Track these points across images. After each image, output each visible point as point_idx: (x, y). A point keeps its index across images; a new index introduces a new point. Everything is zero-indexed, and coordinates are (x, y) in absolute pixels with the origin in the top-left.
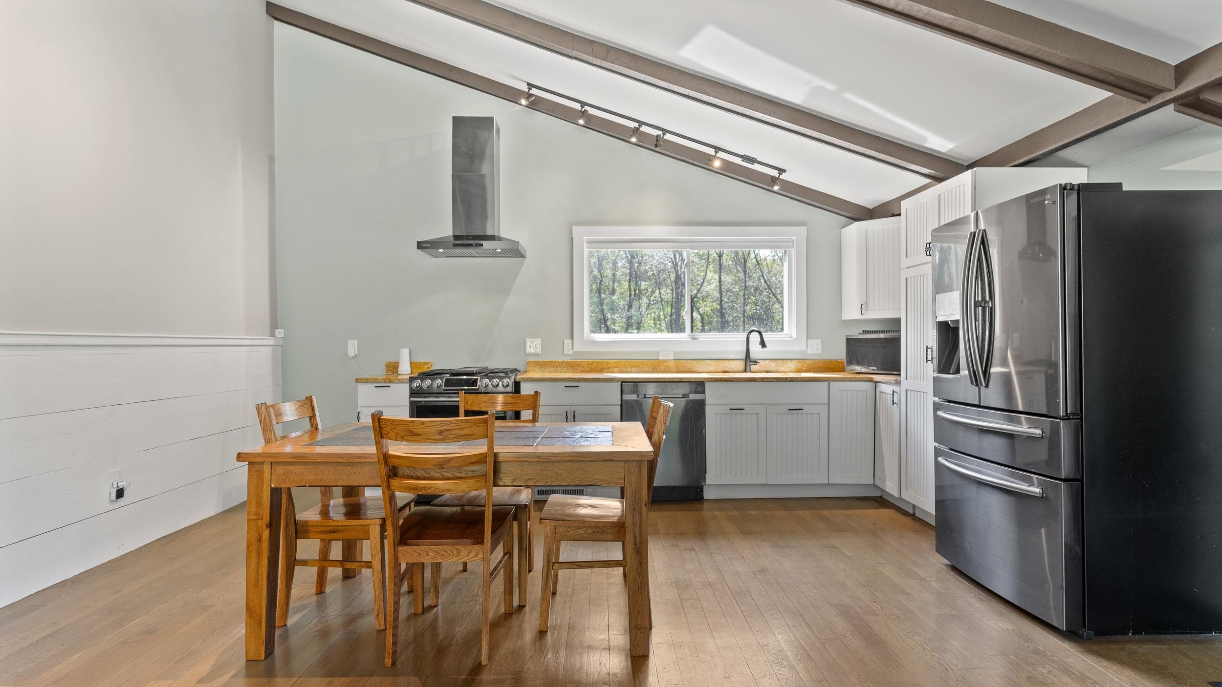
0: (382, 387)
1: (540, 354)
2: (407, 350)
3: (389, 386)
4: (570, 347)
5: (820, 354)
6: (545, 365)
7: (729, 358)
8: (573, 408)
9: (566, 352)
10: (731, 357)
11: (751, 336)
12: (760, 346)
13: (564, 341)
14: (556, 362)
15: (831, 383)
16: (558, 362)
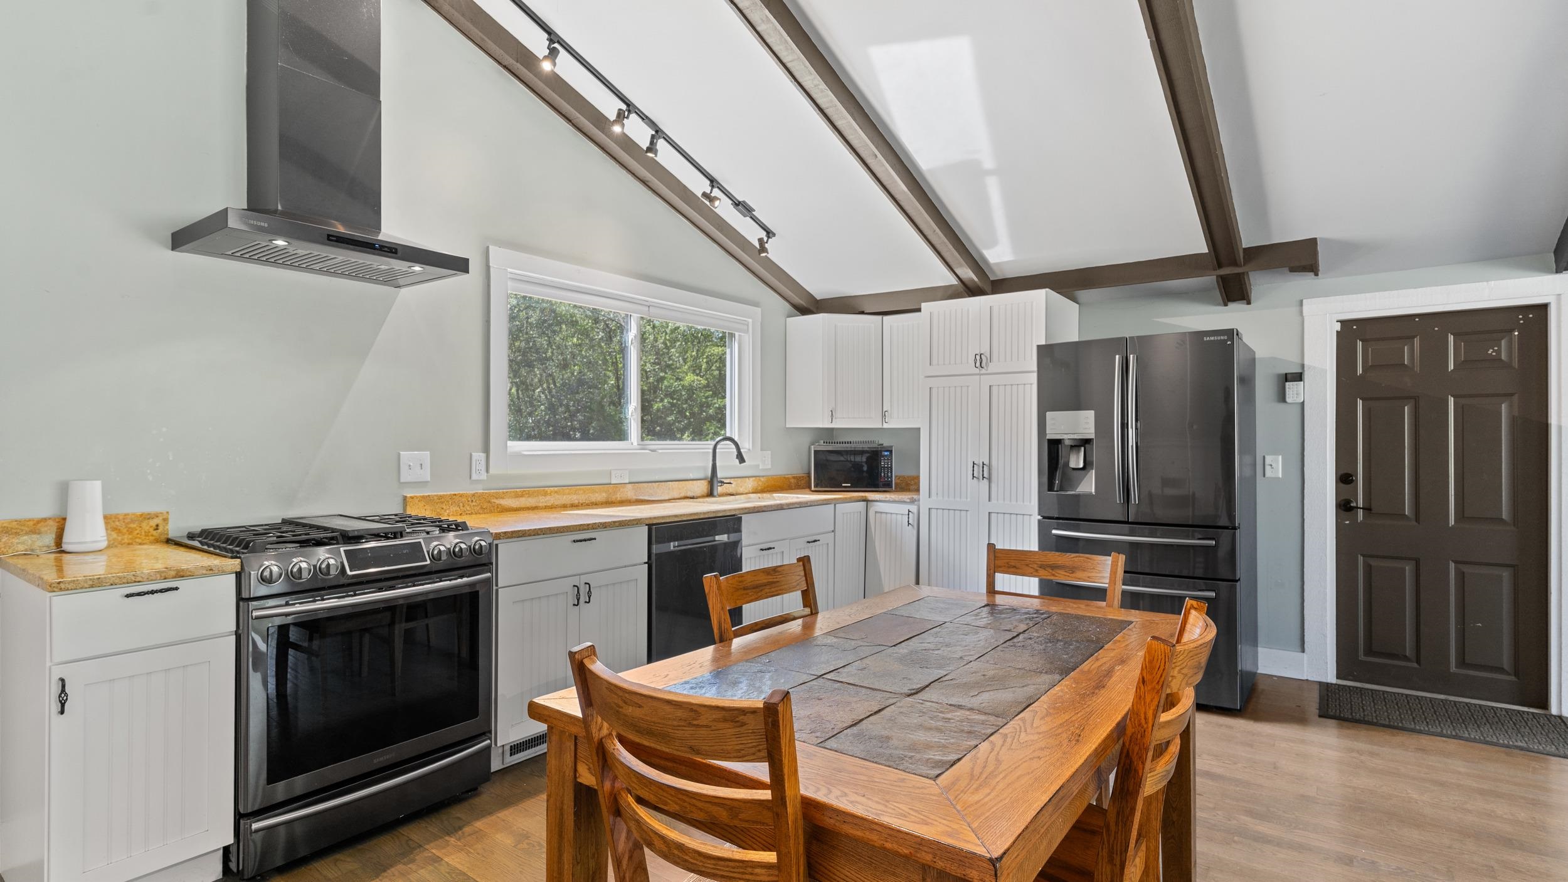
0: (152, 592)
1: (428, 482)
2: (98, 484)
3: (177, 589)
4: (483, 467)
5: (769, 469)
6: (442, 503)
7: (689, 478)
8: (584, 579)
9: (474, 477)
10: (691, 476)
11: (719, 446)
12: (737, 461)
13: (471, 455)
14: (461, 496)
15: (837, 505)
16: (467, 496)
